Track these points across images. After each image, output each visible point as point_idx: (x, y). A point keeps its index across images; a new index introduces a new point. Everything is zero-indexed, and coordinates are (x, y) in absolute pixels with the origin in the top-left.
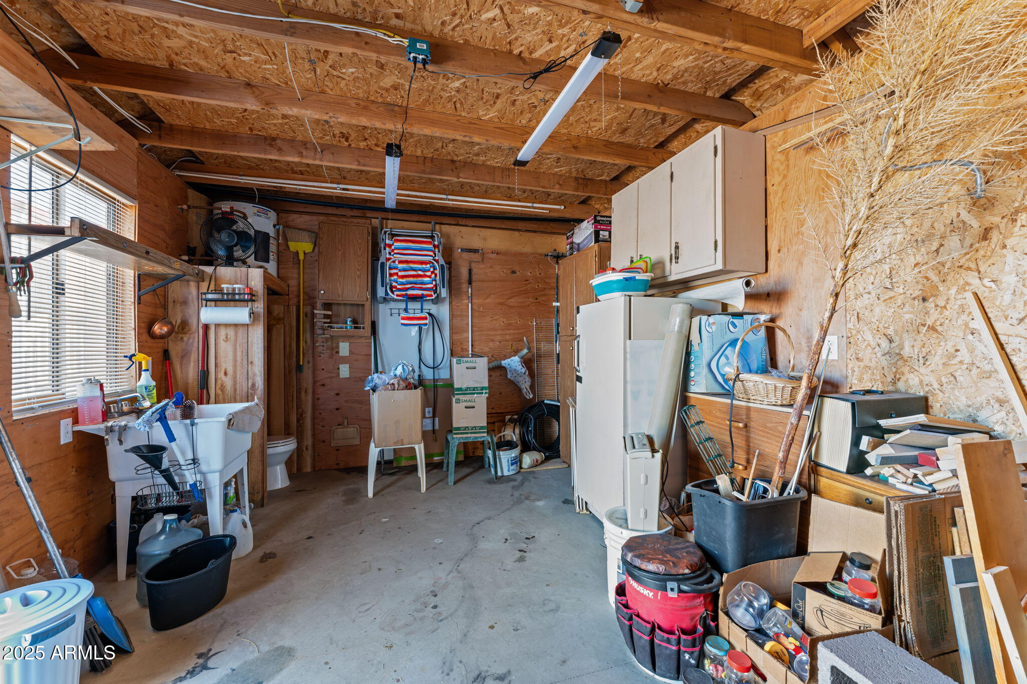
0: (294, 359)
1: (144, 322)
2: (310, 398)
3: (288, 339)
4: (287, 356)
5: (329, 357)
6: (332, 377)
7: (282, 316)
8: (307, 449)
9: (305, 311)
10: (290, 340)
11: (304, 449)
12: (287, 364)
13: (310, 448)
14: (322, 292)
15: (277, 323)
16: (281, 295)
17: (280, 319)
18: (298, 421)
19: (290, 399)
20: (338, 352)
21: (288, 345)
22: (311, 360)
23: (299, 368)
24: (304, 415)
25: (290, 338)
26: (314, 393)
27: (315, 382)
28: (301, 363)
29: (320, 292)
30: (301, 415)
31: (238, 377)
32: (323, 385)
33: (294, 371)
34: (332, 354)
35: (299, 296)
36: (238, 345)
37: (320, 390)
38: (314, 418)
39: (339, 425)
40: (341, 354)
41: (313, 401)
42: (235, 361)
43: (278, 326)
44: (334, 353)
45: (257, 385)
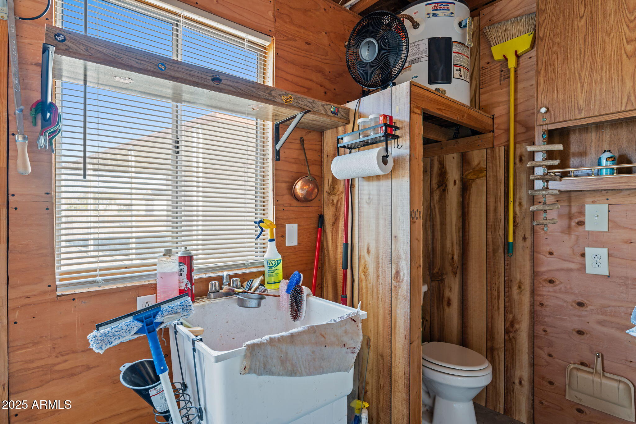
0: (502, 233)
1: (285, 182)
2: (526, 298)
3: (492, 200)
4: (491, 227)
5: (563, 232)
6: (570, 270)
7: (484, 166)
8: (520, 383)
9: (518, 152)
10: (496, 202)
11: (517, 381)
12: (490, 240)
13: (526, 382)
14: (543, 110)
15: (478, 178)
16: (481, 133)
17: (481, 171)
18: (507, 332)
19: (496, 293)
20: (581, 223)
21: (492, 208)
22: (528, 235)
23: (508, 248)
24: (517, 326)
25: (496, 198)
26: (533, 292)
27: (535, 274)
28: (511, 240)
29: (539, 111)
30: (512, 324)
31: (381, 257)
32: (551, 282)
33: (501, 251)
34: (569, 227)
35: (508, 130)
36: (381, 208)
37: (546, 290)
38: (533, 337)
39: (582, 364)
40: (588, 227)
41: (532, 304)
42: (378, 233)
43: (478, 181)
44: (573, 224)
45: (402, 274)
